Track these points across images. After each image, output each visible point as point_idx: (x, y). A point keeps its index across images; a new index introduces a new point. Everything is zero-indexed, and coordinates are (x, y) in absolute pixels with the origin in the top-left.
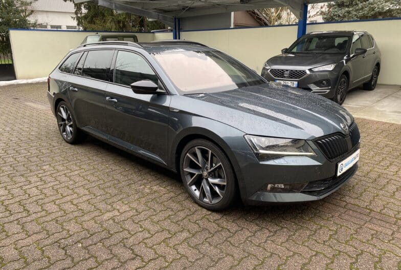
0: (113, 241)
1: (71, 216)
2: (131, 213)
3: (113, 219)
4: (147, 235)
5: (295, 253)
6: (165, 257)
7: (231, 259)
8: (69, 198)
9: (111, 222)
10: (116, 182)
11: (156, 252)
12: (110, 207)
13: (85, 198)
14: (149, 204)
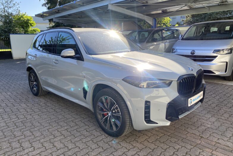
0: (12, 114)
1: (3, 107)
2: (25, 107)
3: (17, 108)
4: (26, 113)
5: (73, 117)
6: (27, 118)
7: (49, 118)
8: (5, 102)
9: (16, 109)
10: (27, 98)
11: (25, 117)
12: (19, 105)
13: (11, 103)
14: (34, 104)
